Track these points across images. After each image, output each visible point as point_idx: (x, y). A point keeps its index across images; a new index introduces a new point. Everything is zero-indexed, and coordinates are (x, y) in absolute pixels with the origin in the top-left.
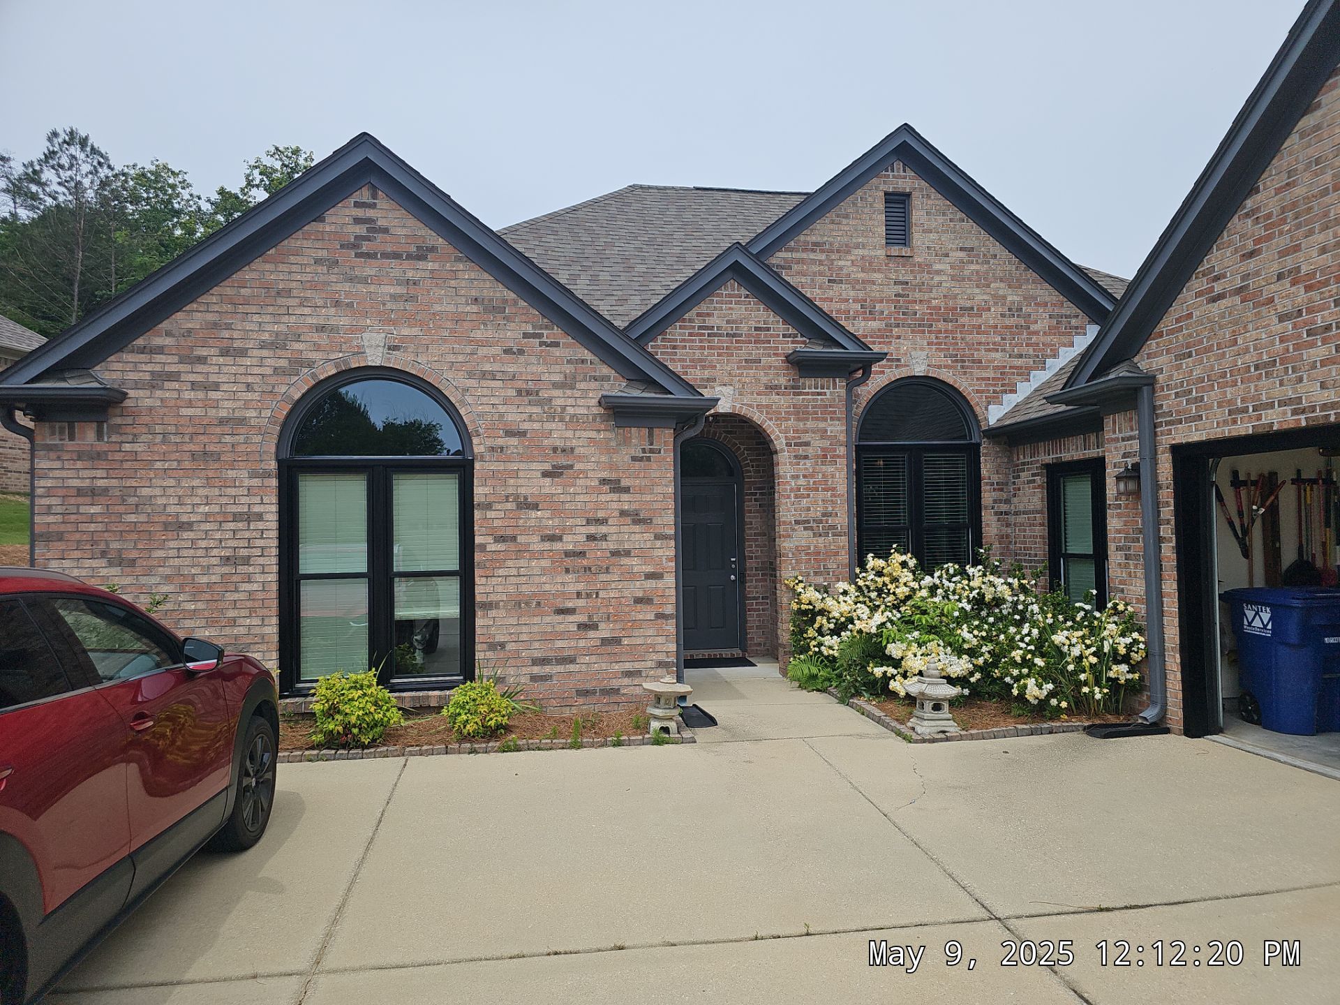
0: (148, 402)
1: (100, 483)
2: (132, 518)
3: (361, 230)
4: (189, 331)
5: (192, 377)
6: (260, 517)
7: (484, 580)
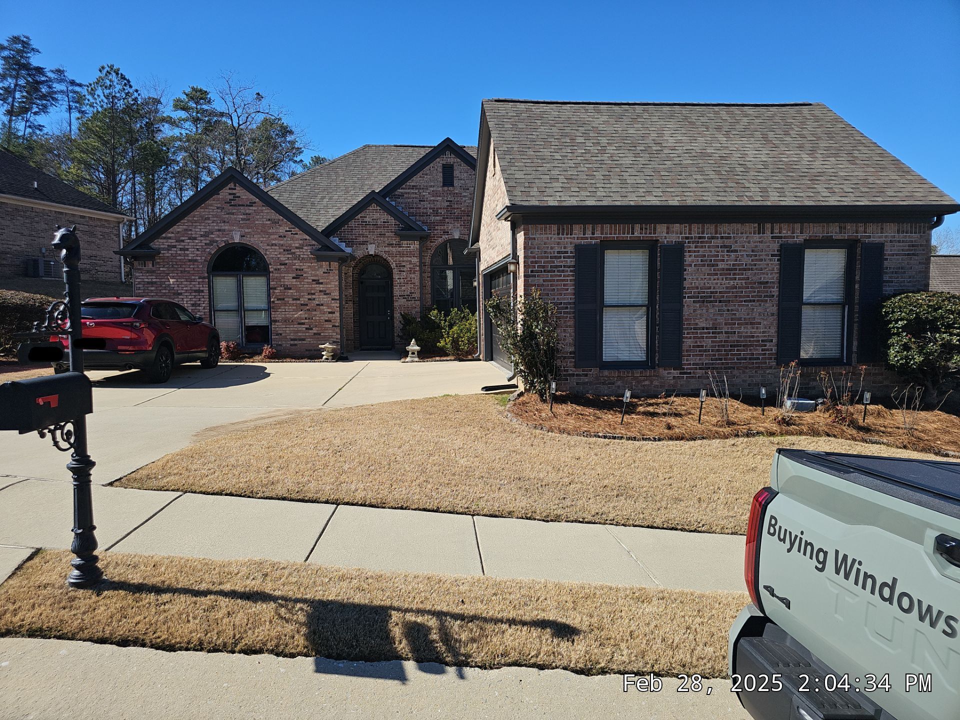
0: (167, 255)
1: (154, 280)
2: (164, 291)
3: (231, 197)
4: (178, 232)
5: (180, 247)
6: (202, 291)
7: (274, 313)
